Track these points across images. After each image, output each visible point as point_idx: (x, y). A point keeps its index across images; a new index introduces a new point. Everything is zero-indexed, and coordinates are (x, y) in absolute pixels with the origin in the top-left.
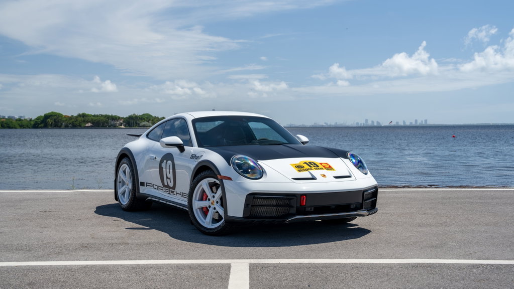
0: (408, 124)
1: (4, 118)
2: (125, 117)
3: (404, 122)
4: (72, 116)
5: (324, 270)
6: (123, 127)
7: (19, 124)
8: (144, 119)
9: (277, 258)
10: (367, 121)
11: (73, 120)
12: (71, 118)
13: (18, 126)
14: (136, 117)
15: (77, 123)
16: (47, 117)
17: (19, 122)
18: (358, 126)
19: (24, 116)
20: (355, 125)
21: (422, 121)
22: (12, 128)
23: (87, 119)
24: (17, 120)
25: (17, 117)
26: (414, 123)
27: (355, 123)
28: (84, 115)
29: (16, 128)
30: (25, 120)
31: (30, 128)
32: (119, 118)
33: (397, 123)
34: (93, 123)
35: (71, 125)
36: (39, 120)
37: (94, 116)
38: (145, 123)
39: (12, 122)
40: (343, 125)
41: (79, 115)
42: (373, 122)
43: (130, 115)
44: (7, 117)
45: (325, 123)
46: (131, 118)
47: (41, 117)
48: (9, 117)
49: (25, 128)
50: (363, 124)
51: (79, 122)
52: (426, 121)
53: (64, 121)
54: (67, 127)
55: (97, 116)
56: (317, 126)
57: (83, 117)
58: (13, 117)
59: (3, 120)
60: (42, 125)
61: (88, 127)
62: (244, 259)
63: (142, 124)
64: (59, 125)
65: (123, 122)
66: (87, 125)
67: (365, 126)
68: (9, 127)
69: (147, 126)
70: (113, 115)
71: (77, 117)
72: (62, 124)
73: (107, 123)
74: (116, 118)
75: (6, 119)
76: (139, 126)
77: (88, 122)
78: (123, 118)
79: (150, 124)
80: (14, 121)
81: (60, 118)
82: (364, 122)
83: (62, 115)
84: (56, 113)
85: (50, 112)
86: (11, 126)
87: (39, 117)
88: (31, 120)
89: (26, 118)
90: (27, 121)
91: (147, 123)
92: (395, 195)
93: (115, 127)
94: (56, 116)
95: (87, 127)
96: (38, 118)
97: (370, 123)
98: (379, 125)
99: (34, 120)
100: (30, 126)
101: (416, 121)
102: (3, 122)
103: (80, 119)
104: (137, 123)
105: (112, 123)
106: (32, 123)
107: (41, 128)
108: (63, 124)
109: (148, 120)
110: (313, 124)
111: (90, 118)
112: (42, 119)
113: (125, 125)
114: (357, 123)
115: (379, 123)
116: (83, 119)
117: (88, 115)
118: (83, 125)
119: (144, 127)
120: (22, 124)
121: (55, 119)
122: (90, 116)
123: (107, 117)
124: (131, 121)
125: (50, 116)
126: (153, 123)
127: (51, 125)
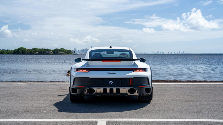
0: (176, 53)
3: (174, 52)
4: (30, 49)
7: (7, 53)
8: (61, 50)
10: (158, 52)
11: (30, 51)
13: (6, 53)
14: (58, 49)
15: (32, 52)
17: (7, 52)
20: (153, 54)
21: (182, 52)
22: (4, 54)
25: (6, 49)
26: (178, 53)
28: (35, 49)
31: (11, 54)
32: (50, 50)
33: (171, 53)
34: (39, 52)
35: (29, 53)
37: (40, 49)
38: (62, 52)
40: (148, 54)
41: (33, 49)
42: (161, 52)
45: (140, 53)
46: (55, 50)
48: (2, 49)
52: (184, 52)
53: (26, 51)
54: (27, 54)
55: (41, 49)
61: (37, 54)
64: (24, 53)
67: (157, 54)
71: (32, 50)
73: (45, 52)
76: (59, 54)
77: (37, 52)
78: (52, 50)
80: (5, 51)
83: (25, 48)
84: (23, 48)
89: (10, 50)
90: (10, 51)
93: (48, 54)
96: (15, 50)
97: (159, 53)
98: (163, 54)
101: (180, 52)
104: (58, 52)
105: (47, 52)
106: (13, 52)
107: (17, 54)
111: (38, 50)
112: (17, 50)
113: (53, 53)
114: (154, 53)
116: (34, 50)
117: (37, 49)
118: (35, 53)
119: (61, 54)
120: (8, 52)
121: (22, 51)
122: (38, 49)
123: (45, 50)
124: (56, 52)
125: (20, 49)
126: (65, 52)
127: (21, 53)
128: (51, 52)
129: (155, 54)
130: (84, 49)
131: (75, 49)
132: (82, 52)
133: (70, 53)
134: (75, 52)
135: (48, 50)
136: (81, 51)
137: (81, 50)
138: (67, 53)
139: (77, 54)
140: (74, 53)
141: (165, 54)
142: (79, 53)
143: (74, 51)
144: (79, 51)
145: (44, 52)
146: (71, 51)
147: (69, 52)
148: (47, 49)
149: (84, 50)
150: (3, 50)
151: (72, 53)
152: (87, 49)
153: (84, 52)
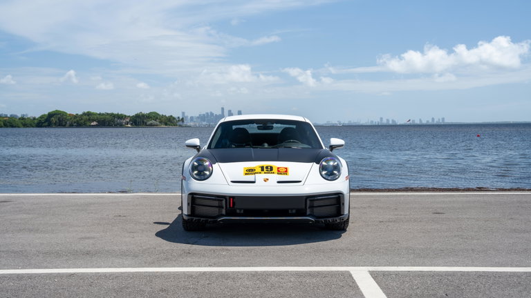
0: (424, 122)
1: (6, 116)
2: (131, 115)
3: (420, 120)
4: (77, 114)
6: (129, 126)
7: (22, 123)
8: (151, 118)
10: (381, 119)
11: (78, 119)
12: (76, 116)
13: (21, 125)
14: (143, 115)
15: (82, 121)
16: (51, 115)
17: (22, 121)
18: (372, 124)
19: (27, 115)
20: (369, 124)
21: (439, 120)
22: (15, 127)
23: (92, 117)
24: (20, 119)
25: (20, 116)
28: (89, 114)
29: (18, 128)
31: (33, 127)
32: (125, 116)
33: (414, 121)
34: (98, 122)
35: (75, 124)
36: (43, 119)
37: (100, 114)
38: (153, 122)
39: (15, 121)
40: (357, 124)
41: (84, 114)
42: (388, 120)
46: (137, 116)
47: (45, 115)
48: (11, 115)
49: (29, 127)
51: (84, 121)
52: (443, 119)
53: (68, 120)
54: (71, 126)
55: (103, 114)
57: (88, 115)
58: (16, 116)
59: (5, 118)
60: (46, 124)
61: (93, 126)
63: (149, 123)
64: (64, 124)
65: (130, 121)
66: (92, 124)
67: (380, 124)
68: (12, 126)
69: (154, 125)
70: (120, 113)
71: (81, 115)
72: (66, 123)
73: (114, 122)
75: (9, 117)
76: (146, 125)
77: (93, 120)
78: (129, 116)
79: (158, 123)
80: (17, 120)
81: (65, 116)
82: (379, 120)
83: (66, 113)
84: (60, 111)
85: (54, 110)
86: (14, 124)
87: (42, 115)
88: (34, 119)
89: (29, 116)
90: (30, 119)
91: (155, 121)
93: (121, 125)
94: (60, 114)
96: (42, 117)
97: (385, 122)
98: (394, 124)
99: (37, 119)
100: (34, 125)
101: (433, 119)
102: (5, 121)
103: (85, 117)
104: (143, 122)
105: (118, 121)
106: (36, 121)
107: (46, 127)
108: (68, 122)
109: (155, 118)
111: (95, 117)
112: (45, 118)
113: (132, 124)
116: (88, 118)
117: (93, 114)
118: (88, 124)
119: (151, 125)
120: (25, 123)
121: (59, 118)
122: (96, 114)
123: (113, 116)
124: (138, 120)
125: (55, 114)
126: (161, 122)
127: (55, 124)
128: (128, 120)
129: (374, 124)
131: (183, 113)
132: (199, 120)
133: (171, 122)
134: (183, 122)
135: (121, 117)
136: (198, 118)
137: (198, 115)
138: (166, 124)
140: (180, 123)
141: (398, 124)
142: (192, 124)
143: (182, 119)
144: (192, 118)
145: (109, 121)
146: (174, 118)
147: (169, 121)
148: (118, 115)
149: (204, 115)
151: (178, 124)
152: (212, 114)
153: (204, 121)
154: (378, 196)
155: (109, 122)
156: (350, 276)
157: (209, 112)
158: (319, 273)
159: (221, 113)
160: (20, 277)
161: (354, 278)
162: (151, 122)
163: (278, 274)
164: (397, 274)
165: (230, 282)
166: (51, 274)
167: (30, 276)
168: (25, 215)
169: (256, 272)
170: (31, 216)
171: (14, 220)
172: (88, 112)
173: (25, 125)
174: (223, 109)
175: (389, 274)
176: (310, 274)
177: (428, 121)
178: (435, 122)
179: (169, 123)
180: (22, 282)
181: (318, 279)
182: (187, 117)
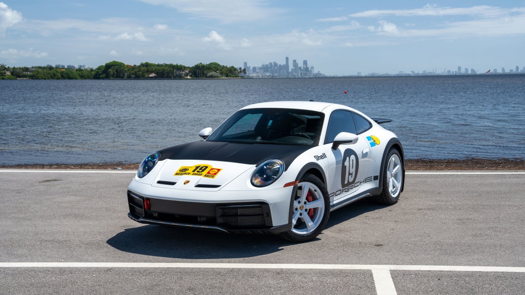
0: (507, 71)
1: (63, 67)
2: (191, 66)
3: (503, 69)
4: (135, 65)
5: (467, 279)
6: (189, 77)
7: (79, 75)
8: (211, 69)
9: (415, 264)
10: (459, 68)
11: (136, 70)
12: (134, 67)
13: (78, 77)
14: (203, 66)
15: (140, 73)
16: (108, 66)
17: (80, 73)
18: (449, 74)
19: (84, 66)
20: (446, 73)
22: (72, 79)
23: (150, 69)
24: (77, 70)
25: (77, 67)
26: (514, 70)
27: (446, 71)
28: (147, 65)
29: (76, 79)
30: (85, 69)
31: (91, 79)
32: (185, 67)
33: (495, 70)
34: (156, 73)
35: (134, 76)
36: (101, 70)
37: (158, 65)
38: (213, 73)
39: (72, 72)
40: (433, 74)
41: (142, 65)
42: (467, 70)
43: (196, 64)
44: (66, 67)
45: (412, 72)
46: (197, 67)
47: (102, 66)
48: (68, 66)
49: (86, 79)
50: (456, 72)
51: (142, 72)
53: (126, 72)
54: (129, 78)
55: (162, 65)
56: (403, 75)
57: (147, 67)
58: (73, 67)
59: (62, 70)
60: (104, 75)
62: (383, 264)
63: (209, 74)
64: (122, 75)
65: (189, 72)
66: (151, 76)
67: (457, 74)
68: (70, 78)
69: (215, 77)
70: (179, 64)
71: (139, 67)
72: (124, 74)
73: (172, 73)
74: (182, 68)
75: (66, 69)
76: (206, 77)
77: (152, 72)
78: (189, 68)
79: (219, 75)
80: (74, 72)
81: (122, 68)
82: (457, 70)
83: (124, 64)
84: (117, 62)
85: (112, 61)
86: (71, 75)
87: (100, 66)
88: (92, 70)
89: (86, 67)
90: (88, 71)
91: (215, 73)
92: (516, 180)
93: (180, 77)
94: (117, 65)
95: (151, 77)
96: (99, 68)
97: (463, 71)
98: (473, 74)
99: (95, 71)
100: (91, 77)
101: (517, 68)
102: (63, 72)
103: (143, 68)
104: (204, 73)
105: (178, 73)
106: (93, 73)
107: (103, 78)
108: (126, 74)
109: (215, 70)
110: (398, 73)
111: (154, 68)
112: (103, 69)
113: (191, 76)
114: (449, 71)
115: (474, 71)
116: (146, 69)
117: (151, 65)
118: (146, 75)
119: (212, 77)
120: (82, 74)
121: (117, 69)
122: (154, 65)
123: (171, 66)
124: (198, 71)
125: (112, 65)
126: (222, 74)
127: (113, 76)
128: (187, 72)
129: (451, 73)
130: (268, 63)
131: (245, 63)
132: (262, 71)
133: (233, 73)
134: (245, 73)
135: (180, 68)
136: (261, 68)
137: (261, 66)
138: (227, 76)
139: (252, 78)
140: (242, 74)
142: (254, 75)
143: (244, 70)
144: (254, 69)
146: (235, 69)
147: (230, 72)
148: (177, 65)
149: (267, 65)
150: (70, 68)
151: (239, 75)
152: (276, 64)
153: (267, 72)
154: (426, 176)
155: (168, 73)
156: (371, 275)
157: (272, 62)
158: (341, 272)
159: (285, 63)
160: (62, 271)
161: (375, 279)
162: (211, 73)
163: (302, 273)
164: (417, 274)
165: (254, 281)
166: (90, 268)
167: (71, 271)
168: (72, 197)
169: (282, 270)
170: (78, 198)
171: (62, 203)
172: (146, 63)
173: (83, 77)
174: (287, 59)
175: (409, 273)
176: (333, 273)
177: (511, 70)
178: (520, 71)
179: (230, 74)
180: (64, 277)
181: (339, 279)
182: (249, 68)
